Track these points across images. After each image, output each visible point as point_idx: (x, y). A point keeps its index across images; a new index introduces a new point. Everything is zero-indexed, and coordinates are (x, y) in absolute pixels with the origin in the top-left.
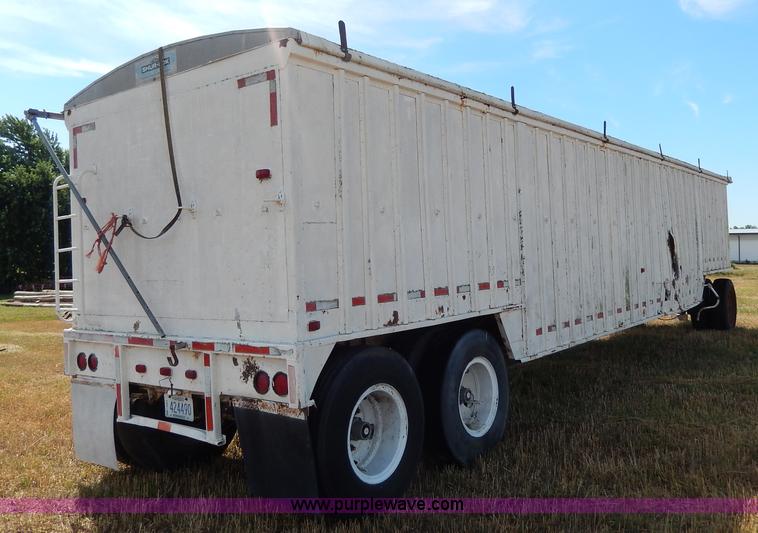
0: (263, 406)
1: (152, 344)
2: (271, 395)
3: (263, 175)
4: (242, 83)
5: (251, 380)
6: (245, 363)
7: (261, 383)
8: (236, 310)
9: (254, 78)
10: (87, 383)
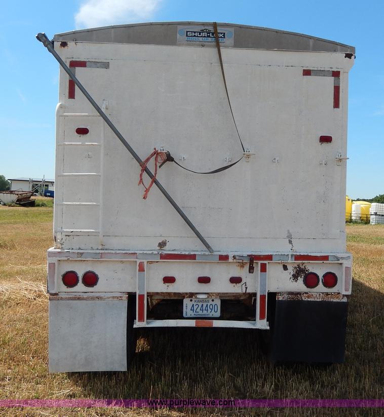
0: (308, 297)
1: (195, 259)
2: (321, 288)
3: (326, 139)
4: (307, 73)
5: (301, 280)
6: (295, 268)
7: (311, 280)
8: (288, 231)
9: (321, 73)
10: (79, 299)
